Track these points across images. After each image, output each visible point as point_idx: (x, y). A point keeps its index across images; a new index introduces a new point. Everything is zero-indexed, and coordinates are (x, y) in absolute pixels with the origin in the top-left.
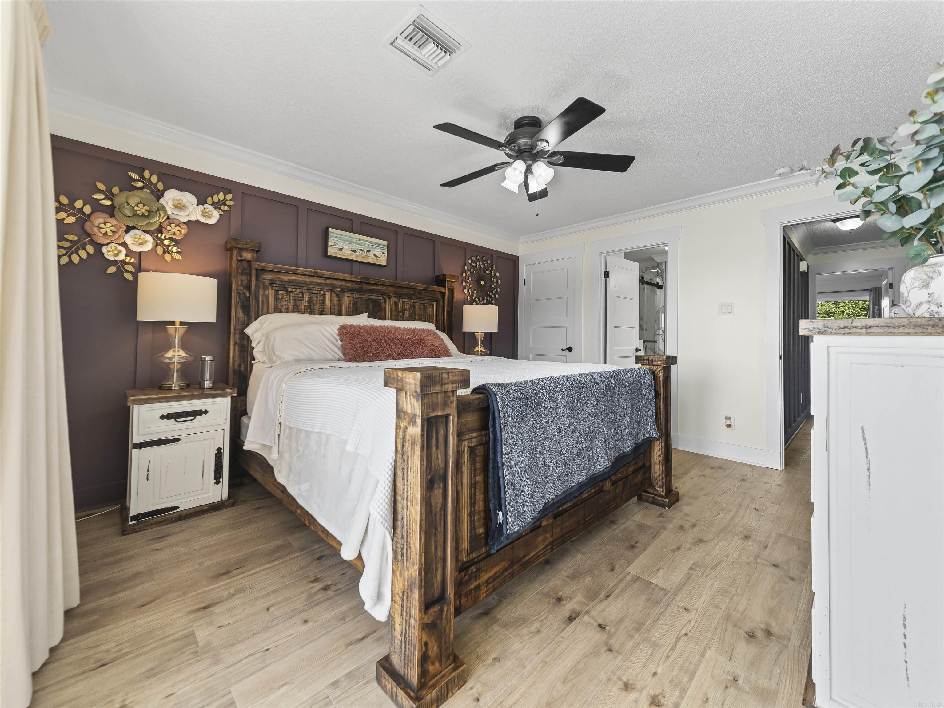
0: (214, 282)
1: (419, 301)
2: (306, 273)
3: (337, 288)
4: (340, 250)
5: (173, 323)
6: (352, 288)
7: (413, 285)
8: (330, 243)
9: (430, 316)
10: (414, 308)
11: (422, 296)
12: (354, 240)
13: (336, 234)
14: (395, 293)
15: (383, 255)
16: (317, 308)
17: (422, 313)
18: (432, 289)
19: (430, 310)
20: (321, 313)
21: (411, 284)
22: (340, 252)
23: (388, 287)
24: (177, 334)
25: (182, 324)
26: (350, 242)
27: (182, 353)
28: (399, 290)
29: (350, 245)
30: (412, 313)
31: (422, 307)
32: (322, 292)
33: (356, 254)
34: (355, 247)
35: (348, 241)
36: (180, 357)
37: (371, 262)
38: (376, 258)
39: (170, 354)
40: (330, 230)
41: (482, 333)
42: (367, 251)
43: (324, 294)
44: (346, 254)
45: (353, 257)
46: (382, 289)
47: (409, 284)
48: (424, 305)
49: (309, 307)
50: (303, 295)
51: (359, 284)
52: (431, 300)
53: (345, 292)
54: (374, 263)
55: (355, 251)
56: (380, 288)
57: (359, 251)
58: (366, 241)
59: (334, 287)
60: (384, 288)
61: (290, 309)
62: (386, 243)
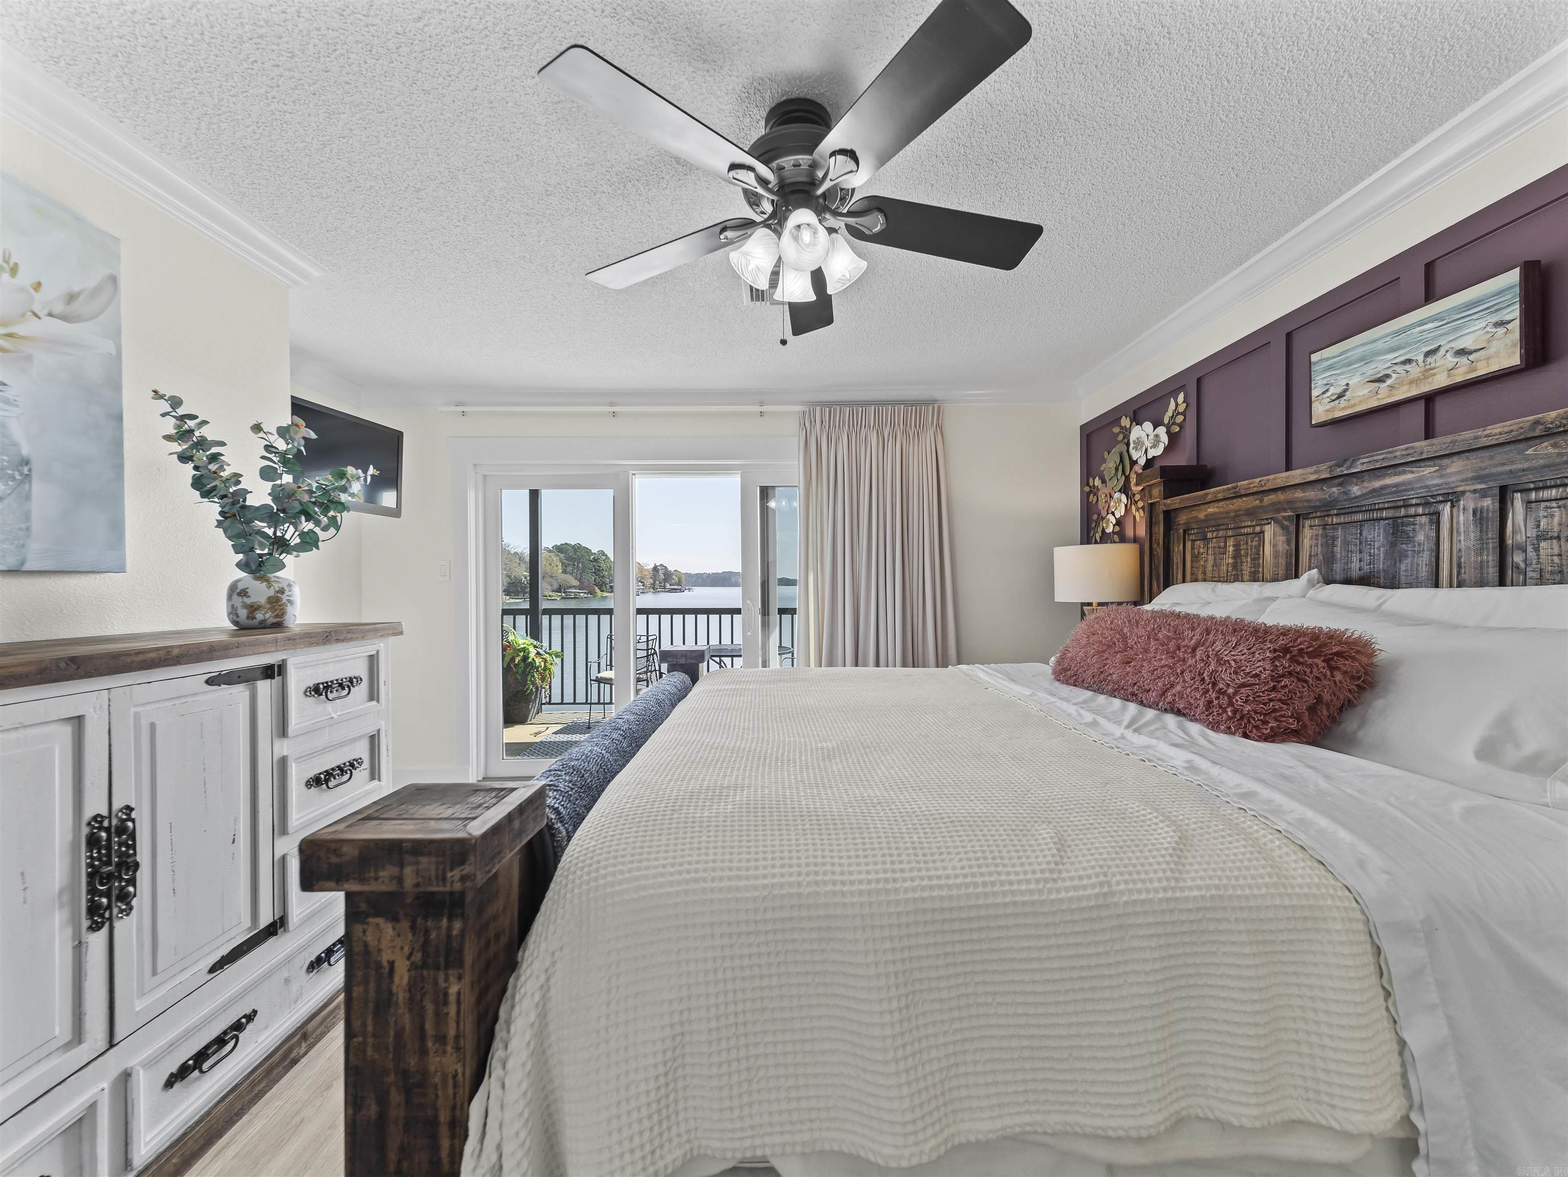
3: (1285, 510)
4: (1340, 396)
5: (1091, 604)
6: (1320, 500)
8: (1315, 393)
12: (1380, 345)
13: (1327, 359)
14: (1480, 478)
15: (1501, 331)
16: (1246, 568)
20: (1254, 578)
22: (1343, 402)
23: (1445, 461)
25: (1099, 604)
26: (1365, 360)
28: (1501, 456)
29: (1364, 369)
32: (1258, 529)
33: (1389, 382)
37: (1446, 383)
38: (1464, 360)
40: (1315, 357)
42: (1428, 354)
43: (1262, 532)
44: (1364, 397)
45: (1385, 396)
46: (1420, 479)
47: (1537, 422)
49: (1235, 566)
50: (1225, 542)
51: (1340, 485)
53: (1307, 516)
54: (1459, 379)
55: (1381, 380)
56: (1409, 476)
57: (1398, 368)
58: (1422, 323)
59: (1278, 511)
60: (1427, 471)
61: (1209, 574)
62: (1513, 277)
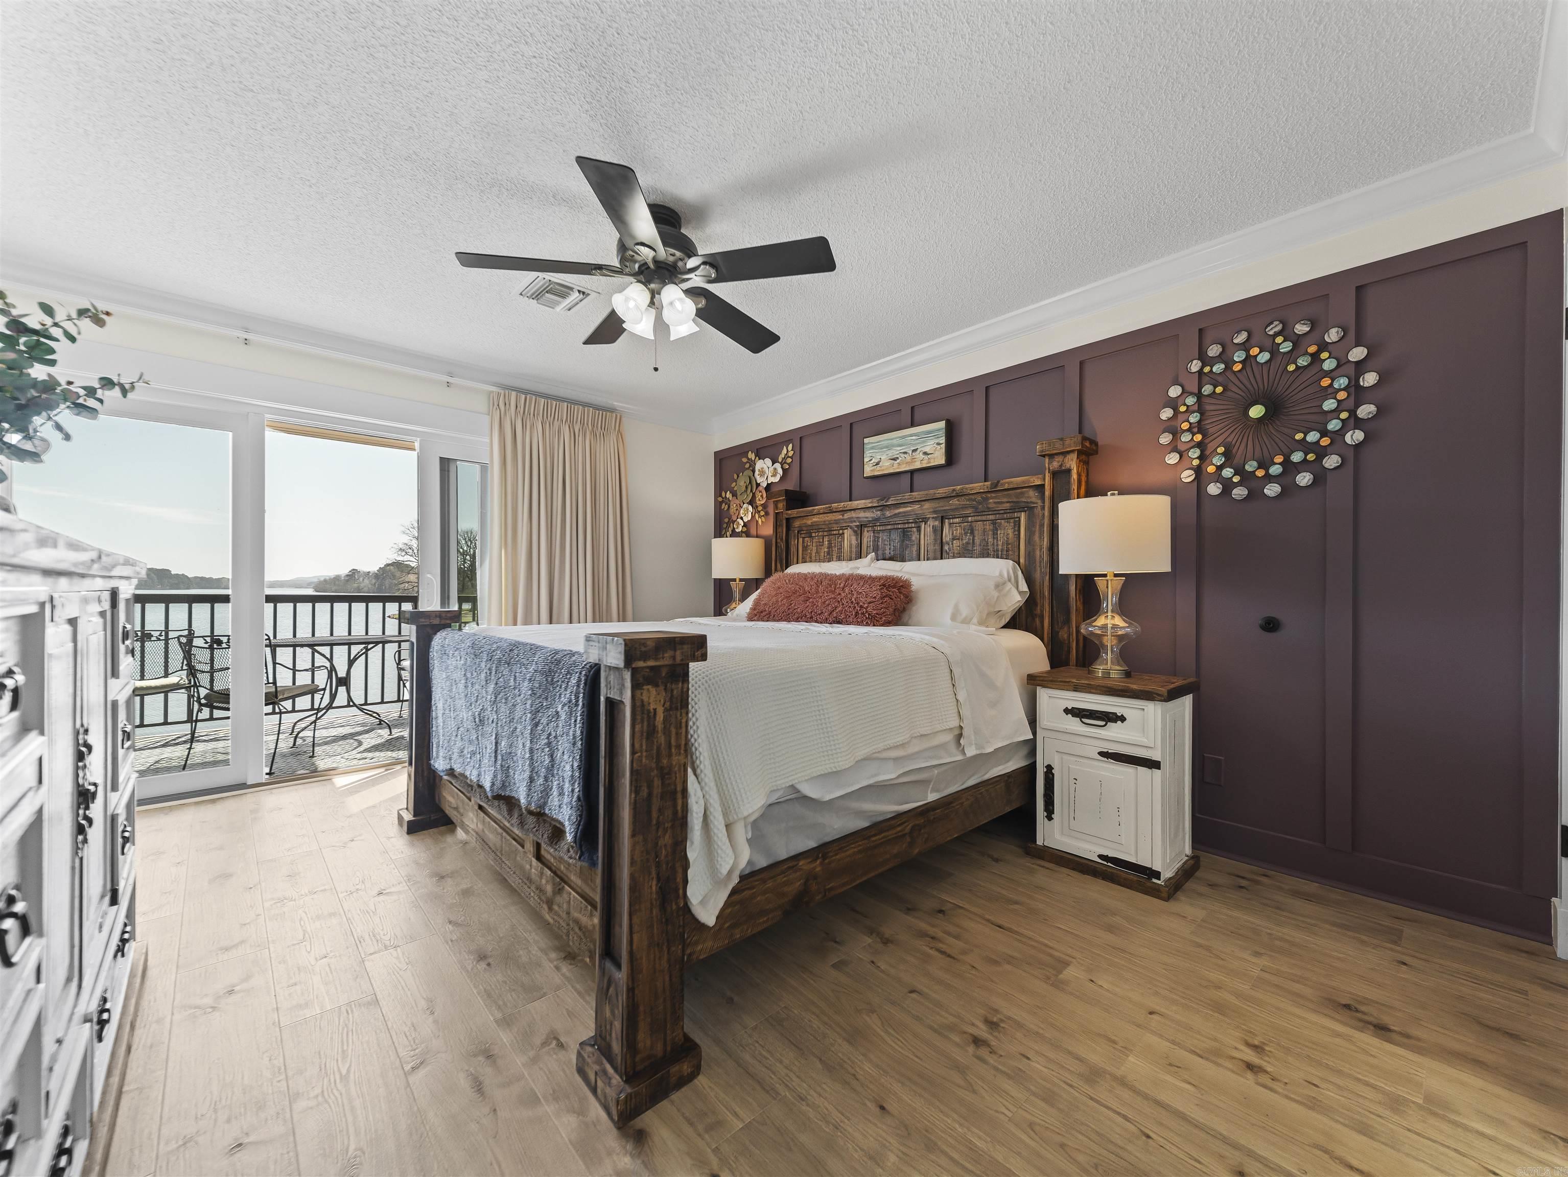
1: (984, 518)
2: (821, 511)
3: (855, 521)
4: (877, 464)
5: (734, 580)
6: (872, 518)
7: (962, 489)
8: (866, 460)
9: (1008, 544)
10: (972, 533)
11: (990, 506)
12: (895, 442)
13: (872, 443)
14: (935, 512)
15: (939, 447)
17: (991, 540)
18: (1006, 486)
19: (1010, 532)
20: (839, 559)
21: (959, 487)
22: (878, 468)
23: (923, 503)
24: (737, 588)
25: (741, 580)
26: (889, 447)
28: (942, 503)
29: (888, 452)
30: (968, 543)
31: (989, 526)
32: (841, 532)
33: (898, 461)
34: (894, 452)
35: (887, 447)
37: (919, 467)
38: (926, 457)
39: (732, 606)
40: (866, 440)
41: (1116, 575)
42: (913, 451)
43: (843, 534)
44: (887, 467)
45: (896, 468)
46: (913, 510)
47: (954, 490)
48: (994, 522)
49: (828, 553)
50: (823, 539)
51: (881, 510)
52: (1013, 510)
53: (865, 526)
54: (924, 466)
55: (895, 459)
56: (910, 508)
57: (902, 455)
58: (911, 435)
59: (852, 522)
60: (917, 507)
61: (813, 558)
62: (942, 424)
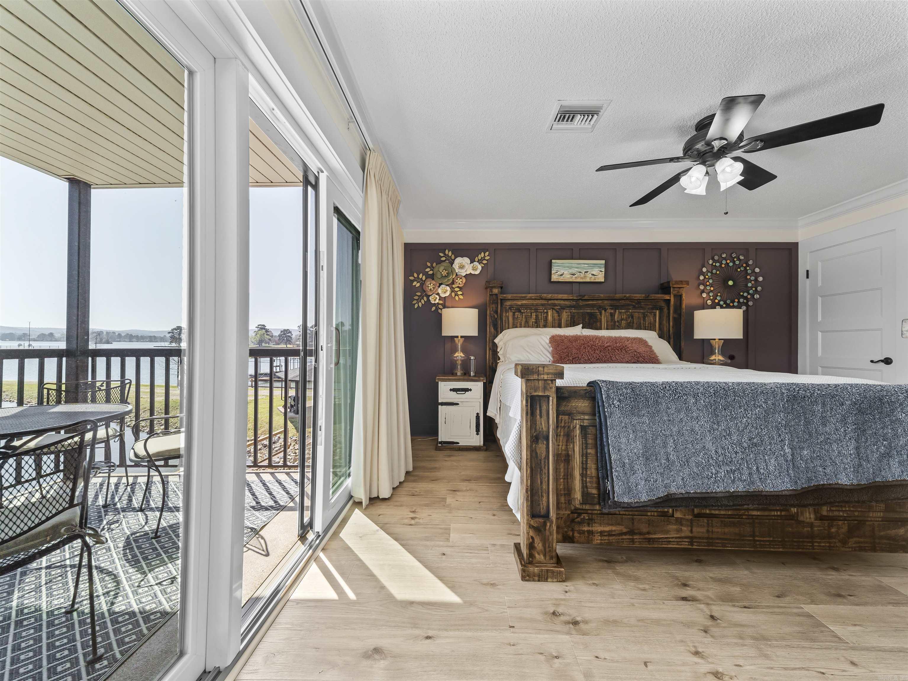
0: (476, 311)
1: (638, 311)
2: (533, 298)
3: (557, 306)
4: (561, 275)
5: (457, 337)
6: (570, 305)
7: (630, 296)
8: (553, 272)
9: (651, 324)
10: (632, 317)
11: (642, 306)
12: (573, 265)
14: (611, 306)
15: (601, 273)
16: (542, 323)
17: (642, 322)
18: (653, 298)
19: (652, 319)
20: (545, 326)
21: (628, 295)
22: (562, 278)
24: (459, 343)
25: (462, 337)
27: (462, 355)
28: (615, 302)
30: (630, 322)
31: (641, 316)
32: (545, 311)
34: (574, 271)
35: (568, 267)
36: (461, 356)
38: (593, 277)
39: (456, 355)
40: (553, 261)
41: (719, 339)
42: (585, 272)
43: (547, 312)
44: (567, 278)
46: (598, 303)
47: (625, 296)
48: (644, 313)
49: (536, 322)
50: (531, 314)
51: (575, 301)
52: (652, 309)
53: (564, 309)
55: (574, 275)
56: (595, 302)
58: (584, 264)
59: (555, 306)
60: (600, 302)
61: (523, 325)
62: (603, 262)
